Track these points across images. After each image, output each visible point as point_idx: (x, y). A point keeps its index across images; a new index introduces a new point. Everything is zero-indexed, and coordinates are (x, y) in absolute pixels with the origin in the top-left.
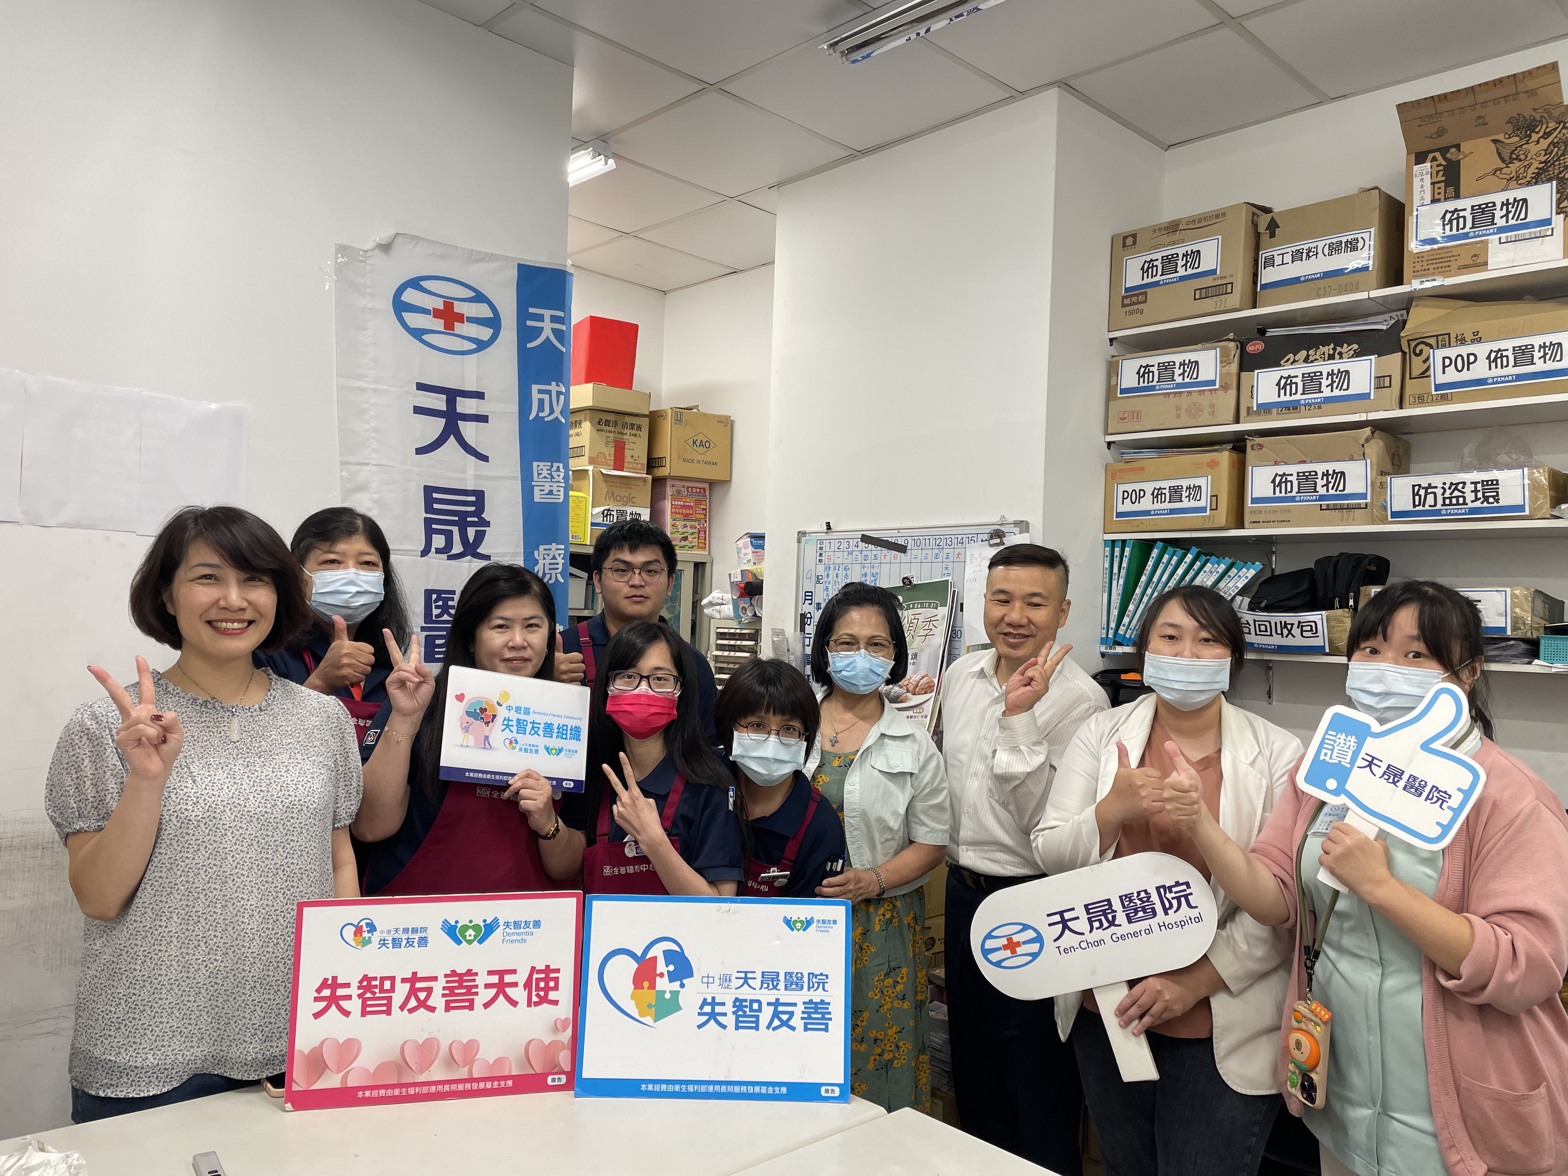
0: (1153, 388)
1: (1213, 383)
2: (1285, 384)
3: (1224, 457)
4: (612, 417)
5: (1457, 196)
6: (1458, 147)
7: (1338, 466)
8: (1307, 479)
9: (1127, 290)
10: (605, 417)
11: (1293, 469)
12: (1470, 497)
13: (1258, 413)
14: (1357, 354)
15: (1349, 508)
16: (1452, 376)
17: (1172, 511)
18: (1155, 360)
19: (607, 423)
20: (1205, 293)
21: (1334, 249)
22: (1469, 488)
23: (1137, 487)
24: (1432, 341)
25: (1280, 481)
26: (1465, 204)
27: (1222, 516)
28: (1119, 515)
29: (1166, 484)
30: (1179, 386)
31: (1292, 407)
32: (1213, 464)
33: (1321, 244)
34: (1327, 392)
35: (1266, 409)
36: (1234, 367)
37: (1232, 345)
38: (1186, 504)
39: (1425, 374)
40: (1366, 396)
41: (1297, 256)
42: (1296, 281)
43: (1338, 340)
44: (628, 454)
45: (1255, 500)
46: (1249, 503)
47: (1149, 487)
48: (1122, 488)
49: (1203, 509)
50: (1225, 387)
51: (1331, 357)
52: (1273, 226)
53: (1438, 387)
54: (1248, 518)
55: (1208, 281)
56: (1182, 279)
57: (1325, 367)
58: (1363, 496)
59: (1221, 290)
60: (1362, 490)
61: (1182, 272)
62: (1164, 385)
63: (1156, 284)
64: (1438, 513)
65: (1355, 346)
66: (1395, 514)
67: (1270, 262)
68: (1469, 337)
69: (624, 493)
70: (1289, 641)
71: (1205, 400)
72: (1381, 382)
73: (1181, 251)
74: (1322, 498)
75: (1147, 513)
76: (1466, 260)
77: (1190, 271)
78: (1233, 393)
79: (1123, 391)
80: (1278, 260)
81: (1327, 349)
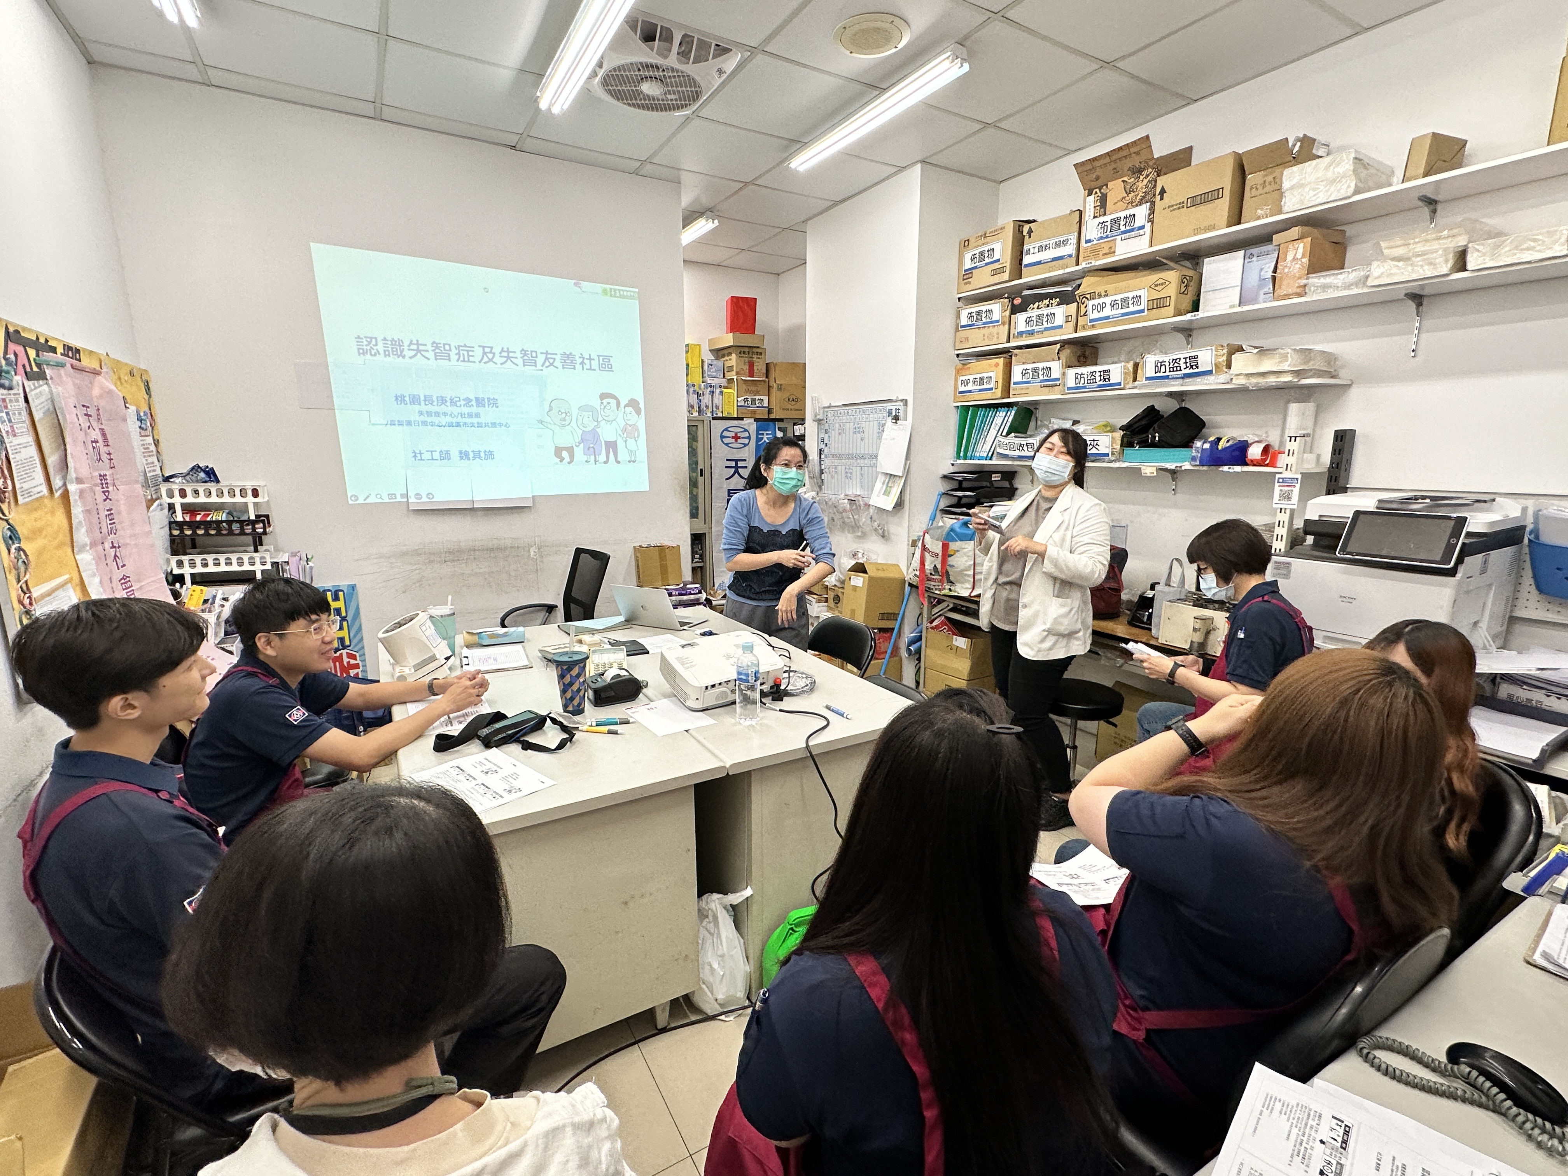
0: (973, 325)
1: (998, 321)
2: (1028, 321)
3: (1001, 361)
4: (746, 350)
5: (1105, 214)
6: (1107, 185)
7: (1048, 364)
8: (1035, 370)
9: (965, 271)
10: (743, 350)
11: (1030, 366)
12: (1098, 379)
13: (1017, 337)
14: (1059, 304)
15: (1053, 386)
16: (1096, 315)
17: (981, 390)
18: (974, 309)
19: (744, 353)
20: (995, 272)
21: (1058, 245)
22: (1098, 374)
23: (967, 377)
24: (1088, 296)
25: (1025, 373)
26: (1108, 218)
27: (999, 393)
28: (960, 393)
29: (978, 376)
30: (985, 323)
31: (1031, 333)
32: (997, 365)
33: (1052, 242)
34: (1045, 325)
35: (1021, 334)
36: (1008, 313)
37: (1007, 300)
38: (986, 386)
39: (1085, 315)
40: (1061, 327)
41: (1041, 249)
42: (1039, 263)
43: (1051, 296)
44: (755, 368)
45: (1015, 383)
46: (1012, 385)
47: (971, 377)
48: (961, 378)
49: (991, 389)
50: (1003, 324)
51: (1048, 306)
52: (1030, 231)
53: (1091, 321)
54: (1012, 392)
55: (996, 266)
56: (987, 264)
57: (1045, 311)
58: (1058, 379)
59: (1001, 271)
60: (1058, 377)
61: (987, 260)
62: (977, 323)
63: (976, 268)
64: (1085, 387)
65: (1058, 300)
66: (1069, 389)
67: (1028, 252)
68: (1103, 294)
69: (754, 389)
70: (1023, 454)
71: (995, 331)
72: (1067, 319)
73: (986, 249)
74: (1042, 381)
75: (970, 391)
76: (1106, 250)
77: (990, 260)
78: (1007, 326)
79: (962, 327)
80: (1032, 251)
81: (1046, 302)
